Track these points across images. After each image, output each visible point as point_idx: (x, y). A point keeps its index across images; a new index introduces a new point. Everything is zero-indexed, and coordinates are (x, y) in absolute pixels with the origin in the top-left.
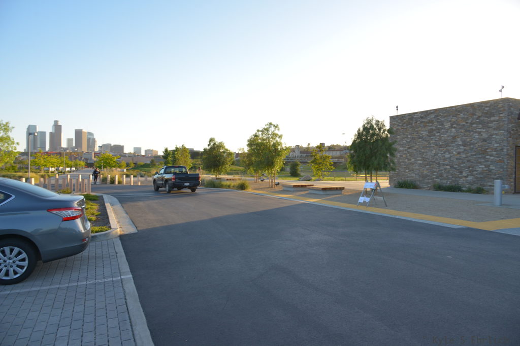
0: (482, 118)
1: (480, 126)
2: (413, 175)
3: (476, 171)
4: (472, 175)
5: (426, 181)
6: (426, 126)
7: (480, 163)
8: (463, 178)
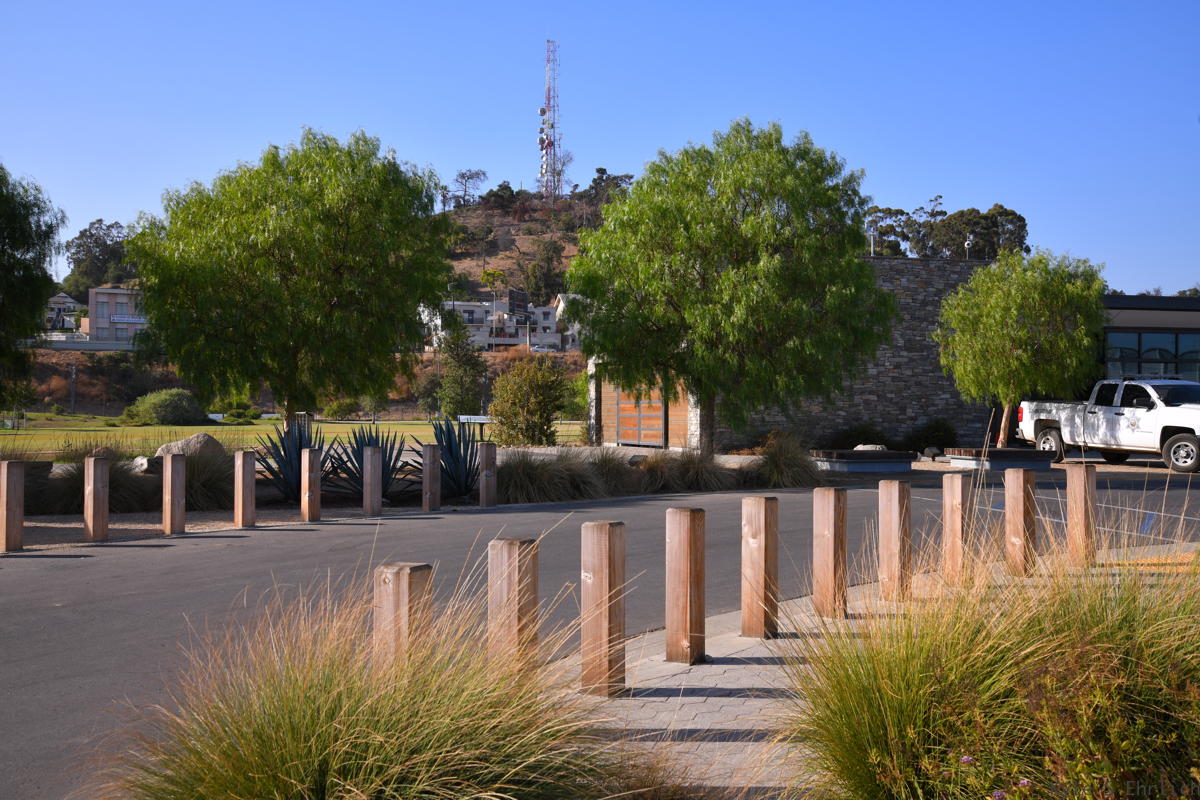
3: (934, 405)
8: (908, 422)
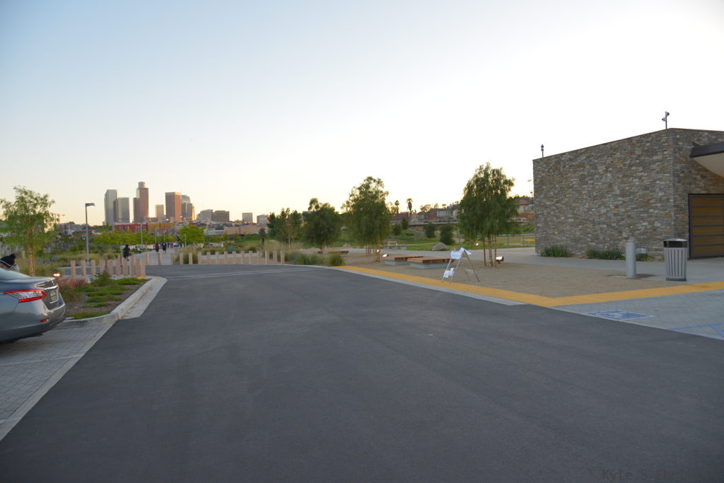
0: (642, 158)
1: (641, 169)
2: (563, 238)
4: (633, 235)
5: (579, 246)
6: (576, 171)
7: (643, 219)
